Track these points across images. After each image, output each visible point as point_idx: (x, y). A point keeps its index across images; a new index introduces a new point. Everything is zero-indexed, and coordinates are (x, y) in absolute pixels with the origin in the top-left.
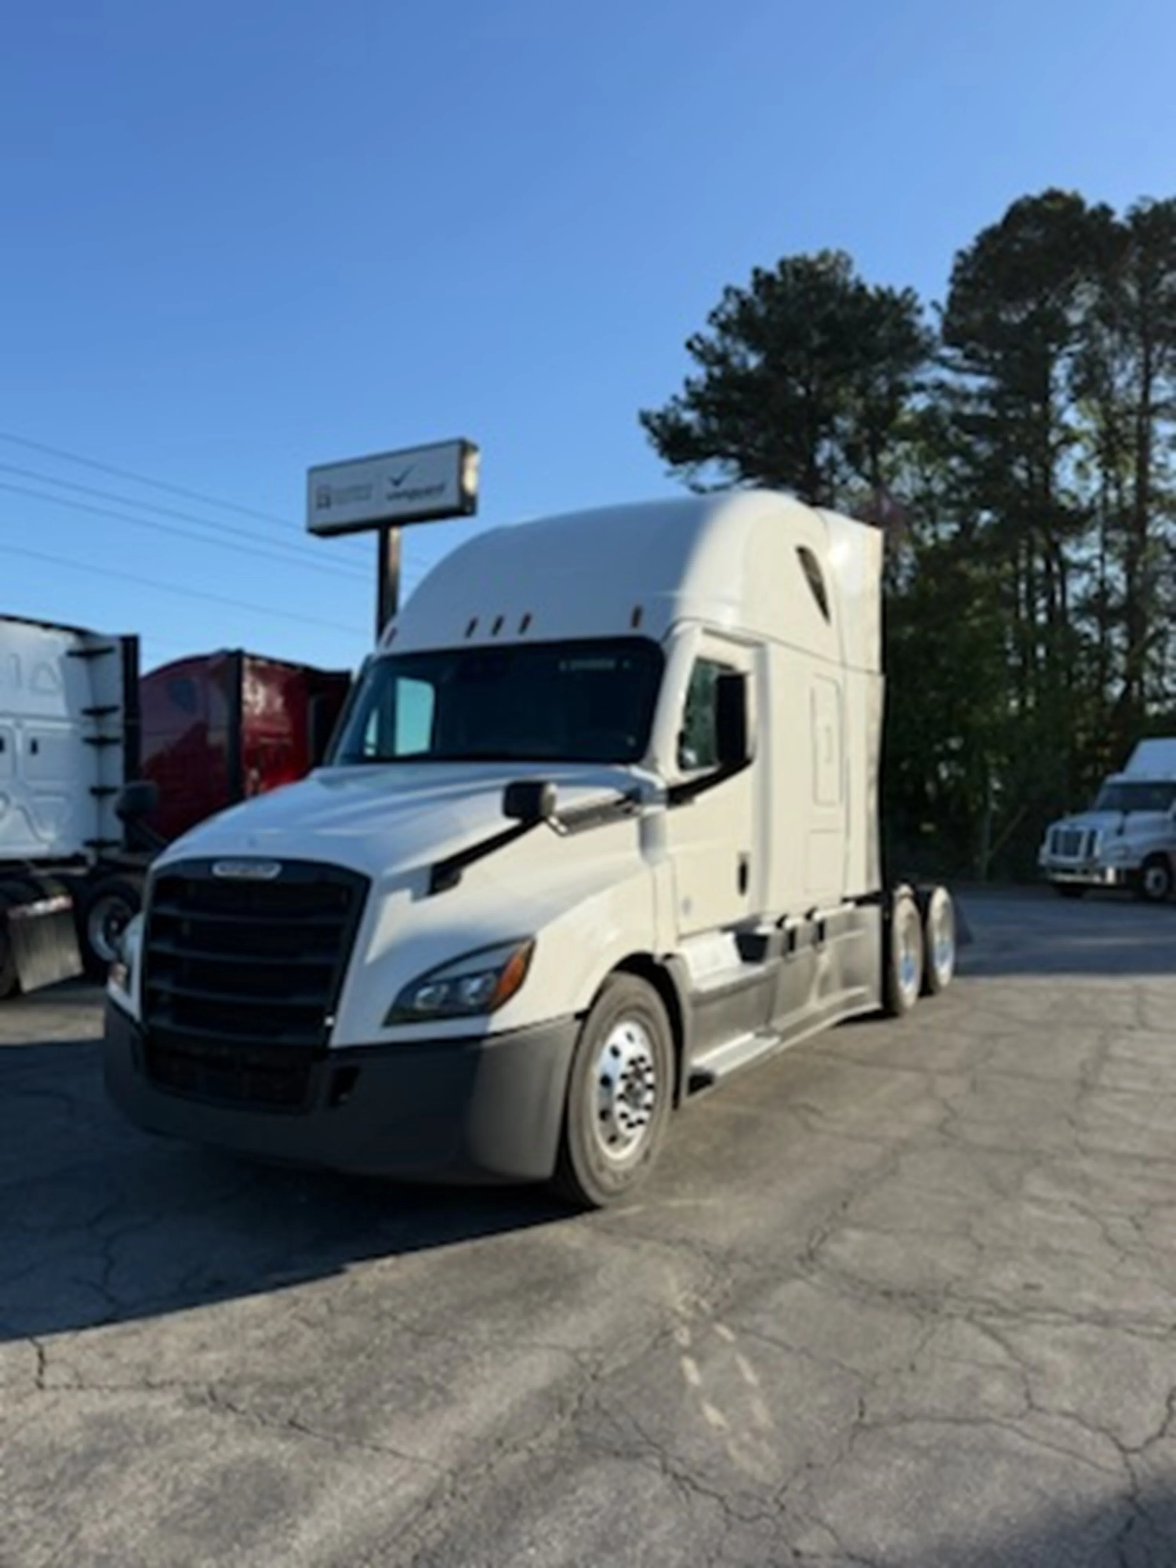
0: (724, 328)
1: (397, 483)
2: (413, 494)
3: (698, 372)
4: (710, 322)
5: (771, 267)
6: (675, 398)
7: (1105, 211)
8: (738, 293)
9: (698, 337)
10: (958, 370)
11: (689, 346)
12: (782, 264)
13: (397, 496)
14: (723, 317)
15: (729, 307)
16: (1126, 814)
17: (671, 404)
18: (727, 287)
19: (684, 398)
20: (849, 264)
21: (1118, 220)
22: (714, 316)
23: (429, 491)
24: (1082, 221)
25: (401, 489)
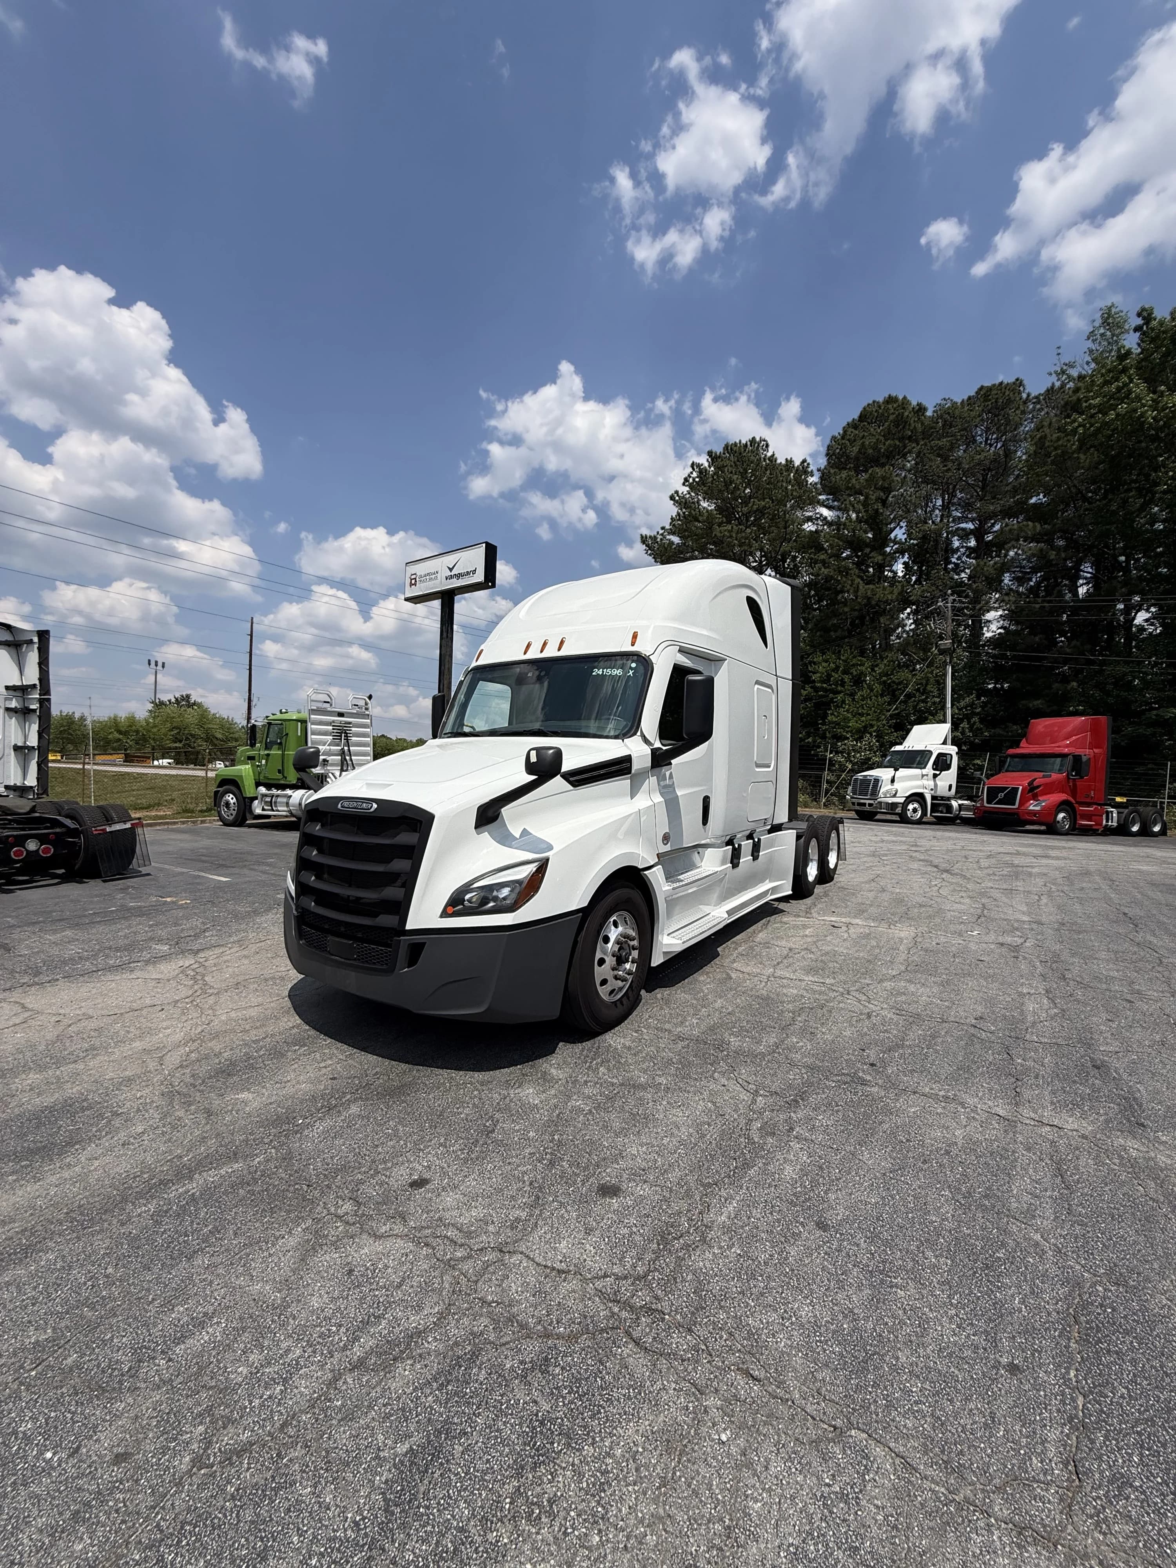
0: (691, 486)
1: (451, 570)
2: (459, 576)
3: (675, 512)
4: (684, 485)
5: (719, 450)
7: (921, 409)
8: (699, 465)
9: (677, 492)
10: (830, 508)
11: (671, 498)
12: (726, 447)
13: (451, 577)
14: (691, 480)
15: (695, 475)
16: (896, 770)
17: (661, 532)
18: (693, 463)
19: (668, 527)
20: (767, 446)
21: (929, 413)
22: (686, 480)
23: (468, 573)
24: (906, 414)
25: (452, 573)
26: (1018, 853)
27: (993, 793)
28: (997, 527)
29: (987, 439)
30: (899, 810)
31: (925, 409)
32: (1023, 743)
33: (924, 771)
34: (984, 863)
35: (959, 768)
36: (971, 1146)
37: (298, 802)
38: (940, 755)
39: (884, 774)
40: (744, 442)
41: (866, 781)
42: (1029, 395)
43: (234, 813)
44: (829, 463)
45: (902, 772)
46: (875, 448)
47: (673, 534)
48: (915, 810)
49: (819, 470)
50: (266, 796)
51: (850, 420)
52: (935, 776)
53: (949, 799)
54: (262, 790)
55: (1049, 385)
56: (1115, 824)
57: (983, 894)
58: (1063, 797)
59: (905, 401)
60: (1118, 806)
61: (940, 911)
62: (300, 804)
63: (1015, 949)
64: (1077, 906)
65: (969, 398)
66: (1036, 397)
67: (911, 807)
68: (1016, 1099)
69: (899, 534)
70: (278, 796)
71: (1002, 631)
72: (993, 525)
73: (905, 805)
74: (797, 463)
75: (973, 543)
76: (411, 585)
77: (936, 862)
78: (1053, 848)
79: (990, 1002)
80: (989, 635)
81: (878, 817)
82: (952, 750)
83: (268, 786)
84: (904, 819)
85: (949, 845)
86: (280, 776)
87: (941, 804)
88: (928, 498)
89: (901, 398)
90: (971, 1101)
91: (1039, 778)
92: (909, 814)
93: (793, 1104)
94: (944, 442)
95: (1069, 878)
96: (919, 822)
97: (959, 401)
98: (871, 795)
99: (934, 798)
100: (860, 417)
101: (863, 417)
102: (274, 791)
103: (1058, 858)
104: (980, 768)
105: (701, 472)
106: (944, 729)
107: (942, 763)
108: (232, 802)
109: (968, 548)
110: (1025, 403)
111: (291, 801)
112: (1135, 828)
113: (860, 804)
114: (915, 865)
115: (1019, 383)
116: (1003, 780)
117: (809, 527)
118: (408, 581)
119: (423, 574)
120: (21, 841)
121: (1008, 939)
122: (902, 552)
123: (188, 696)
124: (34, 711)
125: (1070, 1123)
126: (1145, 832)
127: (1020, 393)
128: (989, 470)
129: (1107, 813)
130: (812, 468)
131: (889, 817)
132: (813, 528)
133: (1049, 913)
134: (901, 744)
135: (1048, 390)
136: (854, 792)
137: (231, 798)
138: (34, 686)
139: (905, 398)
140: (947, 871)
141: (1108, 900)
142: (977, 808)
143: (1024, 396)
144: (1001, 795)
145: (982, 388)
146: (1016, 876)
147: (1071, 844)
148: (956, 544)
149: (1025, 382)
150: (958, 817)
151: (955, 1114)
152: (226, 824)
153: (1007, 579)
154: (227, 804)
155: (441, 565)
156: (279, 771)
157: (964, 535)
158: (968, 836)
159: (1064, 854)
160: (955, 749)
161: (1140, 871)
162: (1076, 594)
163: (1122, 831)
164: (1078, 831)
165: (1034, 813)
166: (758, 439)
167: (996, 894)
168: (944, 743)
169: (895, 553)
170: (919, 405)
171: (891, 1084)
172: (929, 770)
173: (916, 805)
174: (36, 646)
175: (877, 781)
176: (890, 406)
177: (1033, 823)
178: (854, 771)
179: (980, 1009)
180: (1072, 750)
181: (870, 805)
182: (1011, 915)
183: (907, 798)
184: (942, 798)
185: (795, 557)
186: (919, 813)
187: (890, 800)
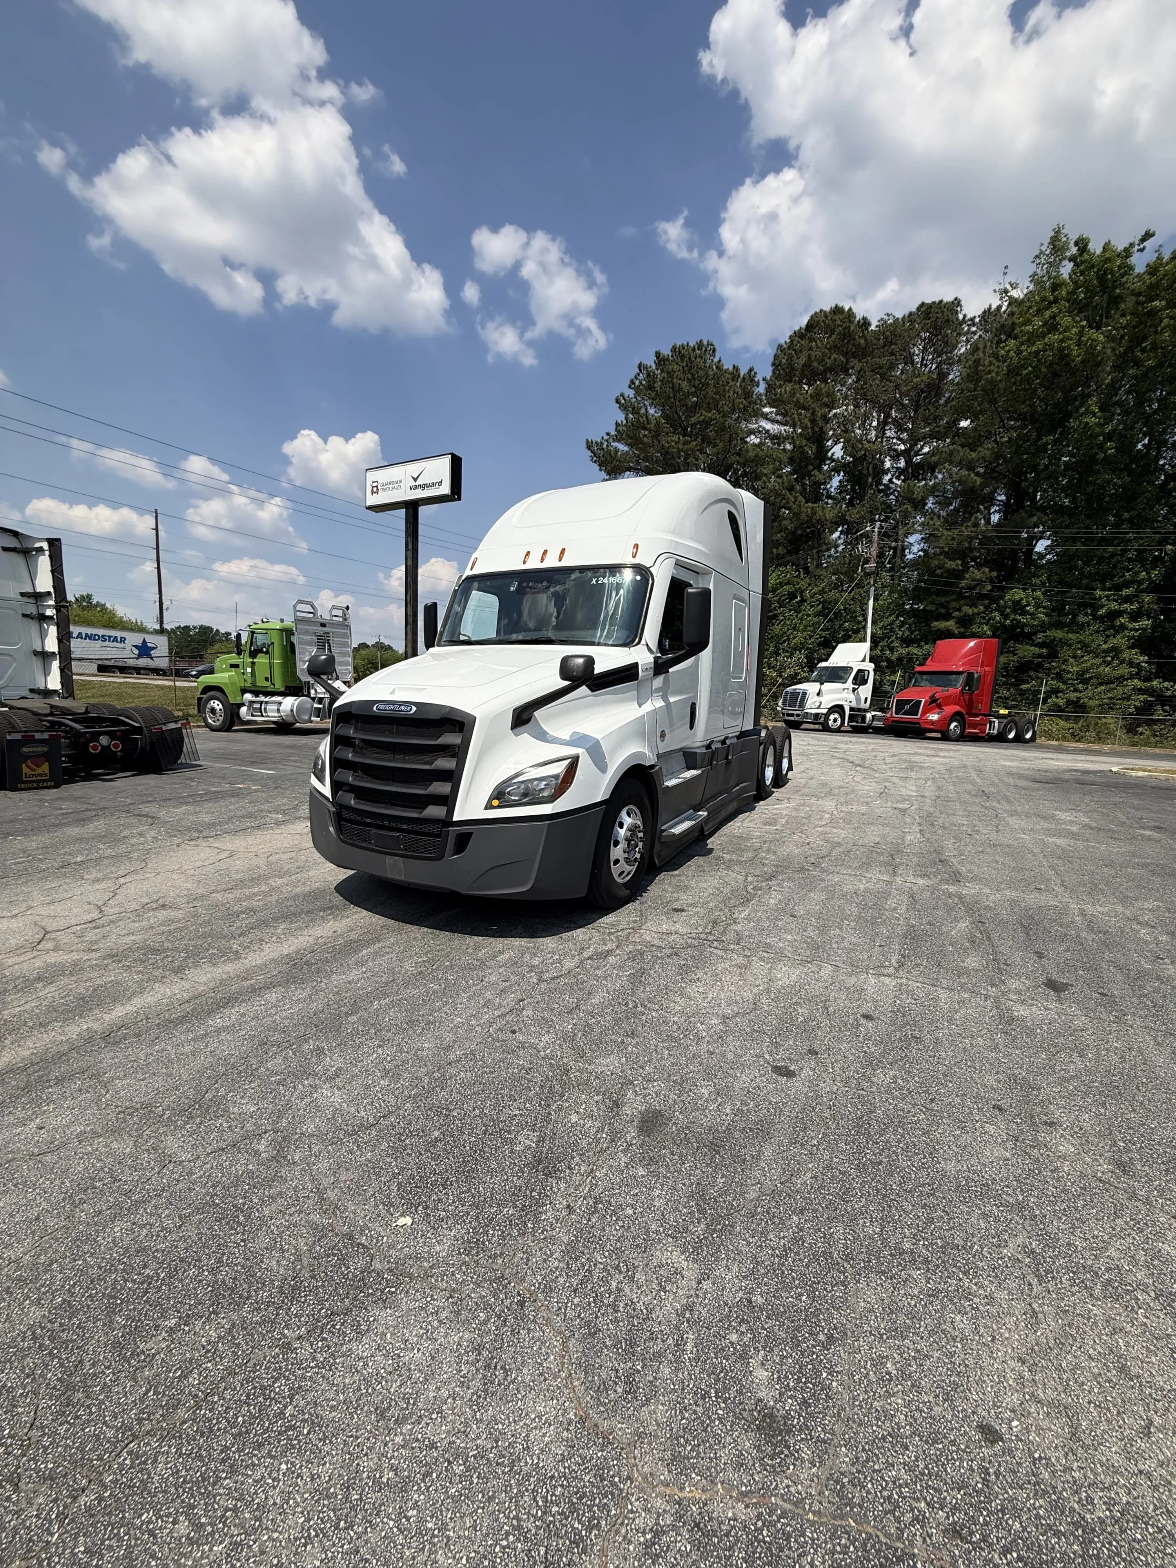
0: (637, 391)
1: (415, 479)
2: (424, 487)
3: (621, 417)
4: (630, 387)
5: (666, 352)
6: (608, 434)
7: (866, 323)
8: (646, 368)
9: (622, 395)
10: (773, 421)
11: (617, 401)
12: (674, 349)
14: (637, 383)
15: (641, 377)
16: (822, 684)
17: (606, 437)
18: (640, 365)
19: (613, 433)
20: (714, 350)
21: (873, 327)
22: (632, 382)
23: (434, 484)
24: (852, 328)
25: (417, 483)
26: (916, 754)
27: (901, 704)
28: (926, 450)
29: (923, 359)
30: (822, 720)
31: (870, 324)
32: (929, 662)
33: (845, 686)
34: (888, 760)
35: (874, 683)
36: (867, 890)
37: (289, 708)
38: (860, 671)
39: (811, 688)
40: (691, 344)
41: (795, 694)
42: (965, 316)
43: (221, 719)
44: (774, 373)
45: (827, 686)
46: (821, 361)
47: (619, 441)
48: (835, 720)
49: (764, 379)
50: (254, 702)
51: (797, 328)
52: (854, 690)
53: (865, 710)
54: (248, 697)
55: (987, 307)
56: (995, 732)
57: (885, 780)
58: (958, 708)
59: (850, 313)
60: (999, 717)
61: (853, 791)
62: (292, 711)
63: (904, 812)
64: (951, 787)
65: (911, 314)
66: (972, 319)
67: (832, 717)
68: (894, 873)
69: (837, 451)
70: (267, 703)
71: (921, 553)
72: (922, 448)
73: (827, 715)
74: (743, 371)
75: (902, 464)
76: (373, 492)
77: (851, 759)
78: (941, 750)
79: (884, 837)
80: (910, 556)
81: (804, 726)
82: (870, 667)
83: (256, 693)
84: (826, 728)
85: (863, 747)
86: (268, 684)
87: (857, 714)
88: (866, 417)
89: (846, 309)
90: (868, 875)
91: (940, 692)
92: (831, 723)
93: (770, 879)
94: (883, 361)
95: (949, 771)
96: (838, 731)
97: (901, 316)
98: (800, 706)
99: (852, 709)
100: (807, 326)
101: (810, 326)
102: (262, 698)
103: (945, 757)
104: (893, 683)
105: (648, 375)
106: (864, 648)
107: (860, 679)
108: (218, 708)
109: (898, 469)
110: (961, 323)
111: (282, 708)
112: (1011, 736)
113: (789, 715)
114: (835, 762)
115: (957, 302)
116: (909, 694)
117: (753, 440)
118: (369, 489)
119: (385, 482)
120: (96, 736)
121: (900, 806)
122: (836, 470)
123: (89, 597)
124: (51, 618)
125: (921, 881)
126: (1019, 739)
127: (957, 313)
128: (923, 391)
129: (990, 723)
130: (759, 377)
131: (812, 726)
132: (757, 441)
133: (930, 790)
134: (826, 660)
135: (985, 312)
136: (784, 703)
137: (217, 705)
138: (49, 593)
139: (850, 309)
140: (860, 766)
141: (974, 783)
142: (887, 719)
143: (961, 317)
144: (907, 707)
145: (923, 304)
146: (912, 769)
147: (958, 747)
148: (888, 464)
149: (962, 303)
150: (869, 726)
151: (860, 880)
152: (213, 729)
153: (930, 504)
154: (213, 711)
155: (403, 473)
156: (267, 679)
157: (896, 456)
158: (877, 741)
159: (951, 754)
160: (872, 665)
161: (1004, 766)
162: (988, 521)
163: (1000, 738)
164: (964, 738)
165: (932, 722)
166: (705, 343)
167: (895, 780)
168: (864, 660)
169: (831, 470)
170: (864, 319)
171: (823, 871)
172: (849, 684)
173: (836, 716)
174: (47, 553)
175: (805, 694)
176: (837, 318)
177: (931, 731)
178: (784, 685)
179: (877, 839)
180: (967, 668)
181: (798, 715)
182: (904, 792)
183: (830, 709)
184: (859, 710)
185: (737, 470)
186: (839, 722)
187: (814, 711)
